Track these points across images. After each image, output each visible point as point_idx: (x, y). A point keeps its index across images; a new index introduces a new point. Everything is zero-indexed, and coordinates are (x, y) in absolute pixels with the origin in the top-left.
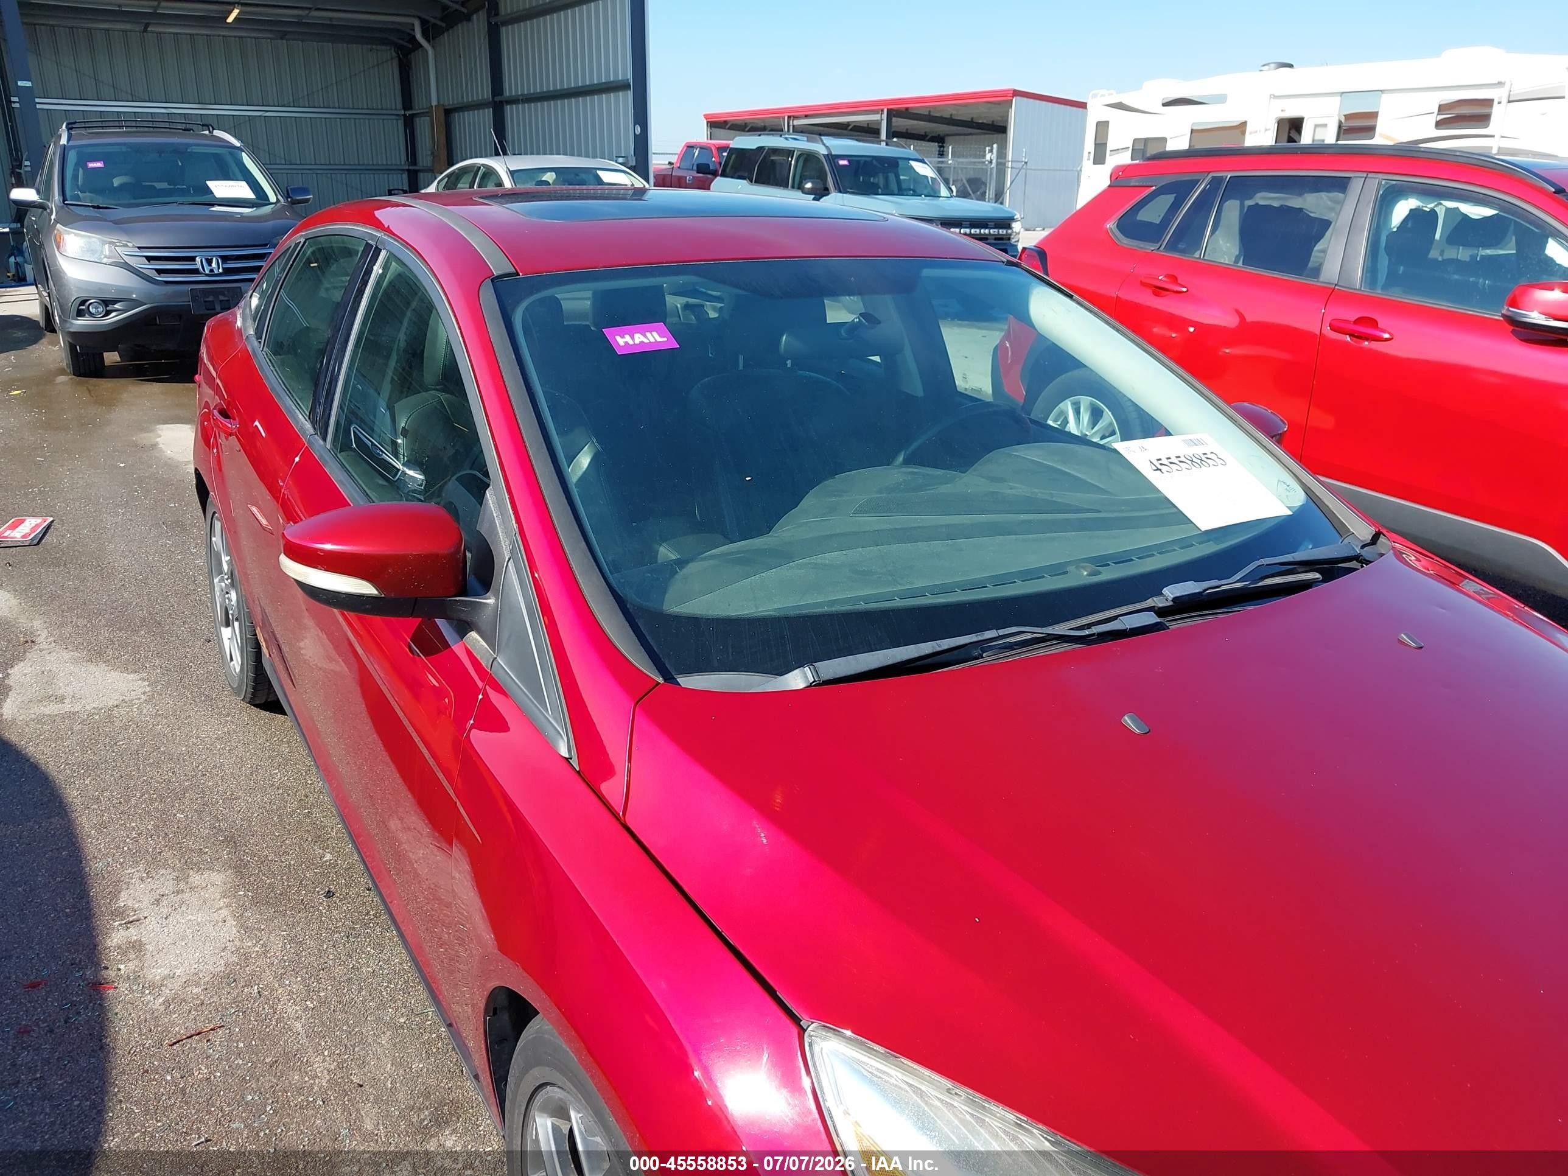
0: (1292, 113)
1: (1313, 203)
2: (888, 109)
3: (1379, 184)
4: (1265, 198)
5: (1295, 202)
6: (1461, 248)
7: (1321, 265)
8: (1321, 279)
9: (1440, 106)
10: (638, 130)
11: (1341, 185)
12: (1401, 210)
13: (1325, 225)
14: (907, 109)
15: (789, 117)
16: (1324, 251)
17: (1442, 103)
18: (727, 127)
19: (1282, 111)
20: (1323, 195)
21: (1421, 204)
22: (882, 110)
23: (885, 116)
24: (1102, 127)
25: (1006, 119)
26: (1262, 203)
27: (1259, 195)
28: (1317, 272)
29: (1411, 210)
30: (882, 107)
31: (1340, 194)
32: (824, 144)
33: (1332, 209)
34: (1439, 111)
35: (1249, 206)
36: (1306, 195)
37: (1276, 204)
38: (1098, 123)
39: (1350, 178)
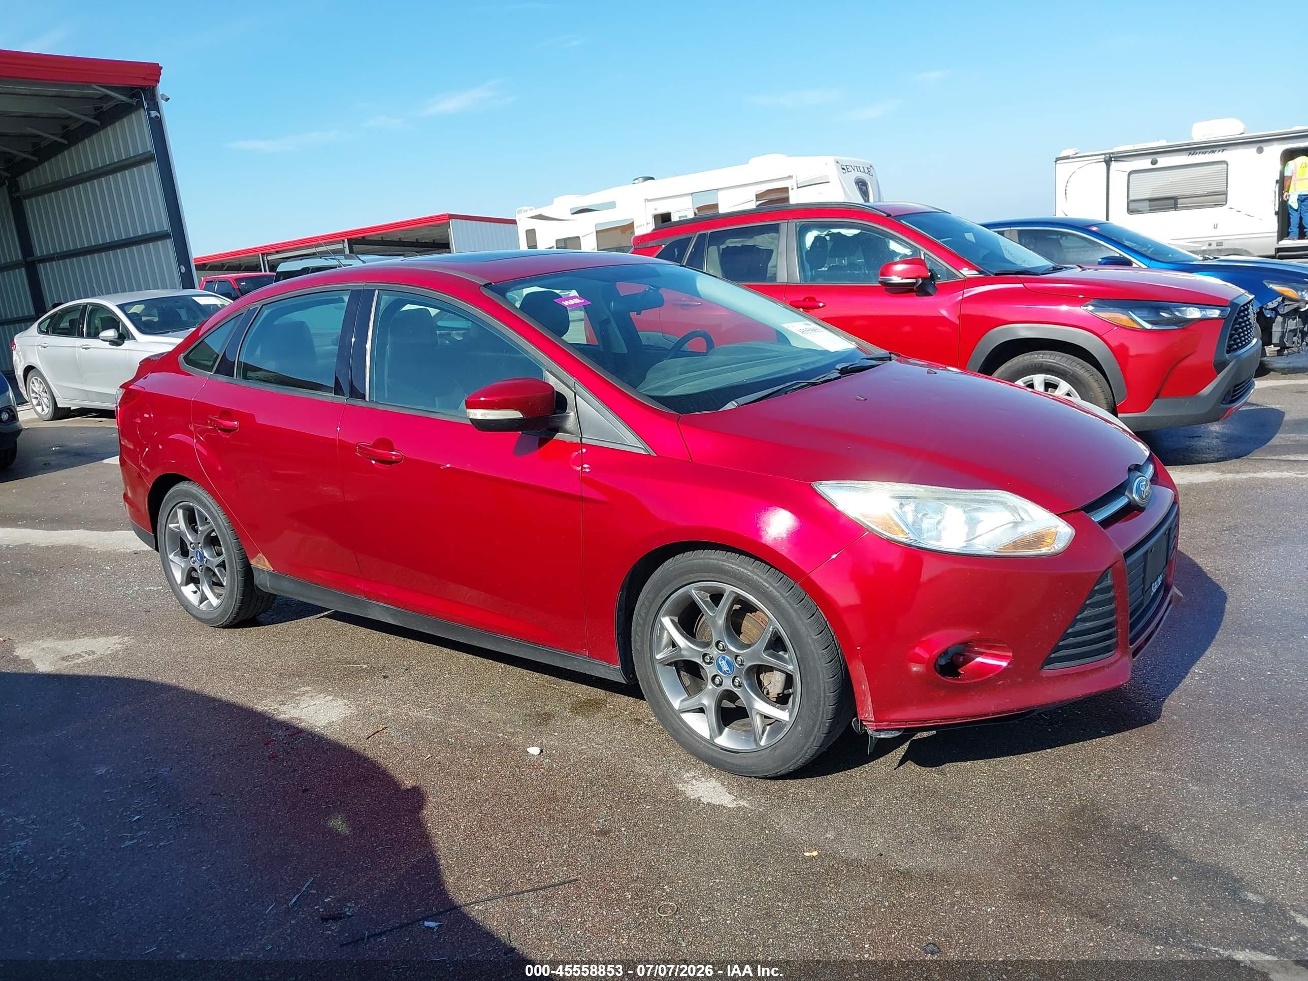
0: (662, 210)
1: (761, 241)
2: (348, 240)
3: (796, 225)
4: (731, 243)
5: (750, 242)
6: (837, 259)
7: (775, 274)
8: (778, 281)
9: (756, 195)
10: (183, 269)
11: (775, 229)
12: (810, 238)
13: (770, 252)
14: (363, 237)
15: (263, 254)
16: (776, 266)
17: (757, 193)
18: (207, 269)
19: (655, 209)
20: (765, 235)
21: (819, 233)
22: (343, 241)
23: (346, 245)
24: (531, 234)
25: (448, 238)
26: (730, 245)
27: (728, 241)
28: (774, 278)
29: (815, 237)
30: (342, 238)
31: (775, 234)
32: (360, 260)
33: (772, 243)
34: (756, 199)
35: (723, 249)
36: (755, 237)
37: (739, 245)
38: (527, 231)
39: (779, 224)
